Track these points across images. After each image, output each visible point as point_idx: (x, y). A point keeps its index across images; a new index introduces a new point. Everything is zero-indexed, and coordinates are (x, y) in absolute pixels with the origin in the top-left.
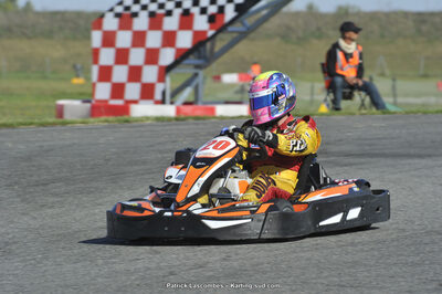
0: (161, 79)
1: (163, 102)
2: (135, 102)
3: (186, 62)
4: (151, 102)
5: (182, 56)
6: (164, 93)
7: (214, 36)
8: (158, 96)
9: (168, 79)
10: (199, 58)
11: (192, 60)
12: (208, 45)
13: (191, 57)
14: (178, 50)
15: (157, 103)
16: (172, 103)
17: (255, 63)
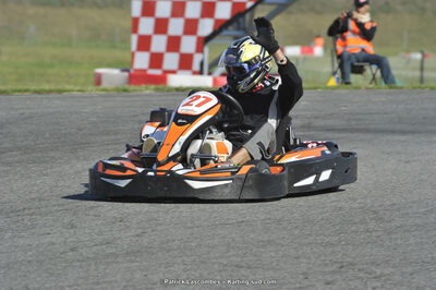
0: (200, 49)
1: (201, 72)
2: (174, 72)
3: (225, 32)
4: (189, 72)
5: (221, 27)
6: (202, 64)
7: (253, 8)
8: (196, 67)
9: (206, 49)
10: (238, 29)
11: (231, 31)
12: (248, 16)
13: (230, 28)
14: (217, 21)
15: (195, 73)
16: (210, 74)
17: (318, 37)
